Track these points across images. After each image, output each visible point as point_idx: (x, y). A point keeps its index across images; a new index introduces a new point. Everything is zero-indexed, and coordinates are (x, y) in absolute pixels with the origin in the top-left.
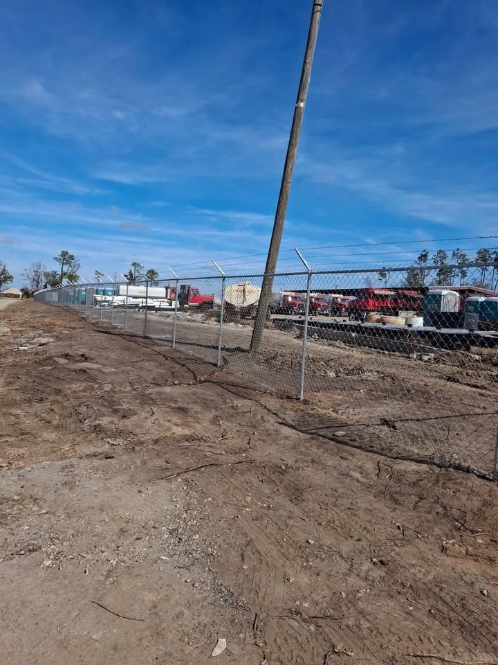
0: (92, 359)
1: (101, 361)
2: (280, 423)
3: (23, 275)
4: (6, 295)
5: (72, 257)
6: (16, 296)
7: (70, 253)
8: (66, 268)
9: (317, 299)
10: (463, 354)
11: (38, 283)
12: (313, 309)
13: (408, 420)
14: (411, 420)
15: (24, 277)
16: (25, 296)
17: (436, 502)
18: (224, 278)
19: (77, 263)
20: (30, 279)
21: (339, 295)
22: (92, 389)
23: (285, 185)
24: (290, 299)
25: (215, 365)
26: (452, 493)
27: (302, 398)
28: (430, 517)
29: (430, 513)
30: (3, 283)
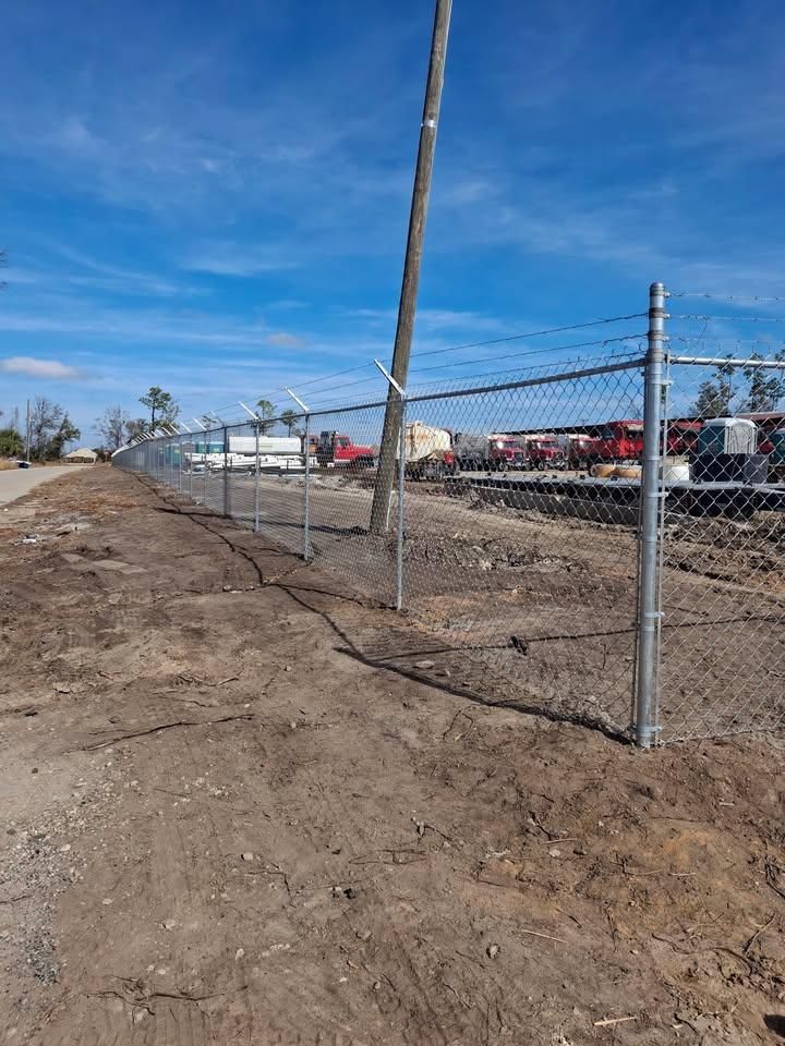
0: (118, 554)
1: (131, 557)
2: (340, 650)
3: (94, 427)
4: (72, 460)
5: (166, 397)
6: (89, 460)
7: (164, 392)
8: (158, 414)
9: (546, 443)
10: (720, 523)
11: (118, 439)
12: (537, 458)
13: (557, 638)
14: (563, 637)
15: (95, 432)
16: (101, 460)
17: (510, 782)
18: (308, 416)
19: (175, 405)
20: (105, 433)
21: (581, 436)
22: (91, 601)
23: (411, 257)
24: (500, 445)
25: (302, 557)
26: (542, 766)
27: (400, 607)
28: (487, 808)
29: (491, 802)
30: (66, 442)
